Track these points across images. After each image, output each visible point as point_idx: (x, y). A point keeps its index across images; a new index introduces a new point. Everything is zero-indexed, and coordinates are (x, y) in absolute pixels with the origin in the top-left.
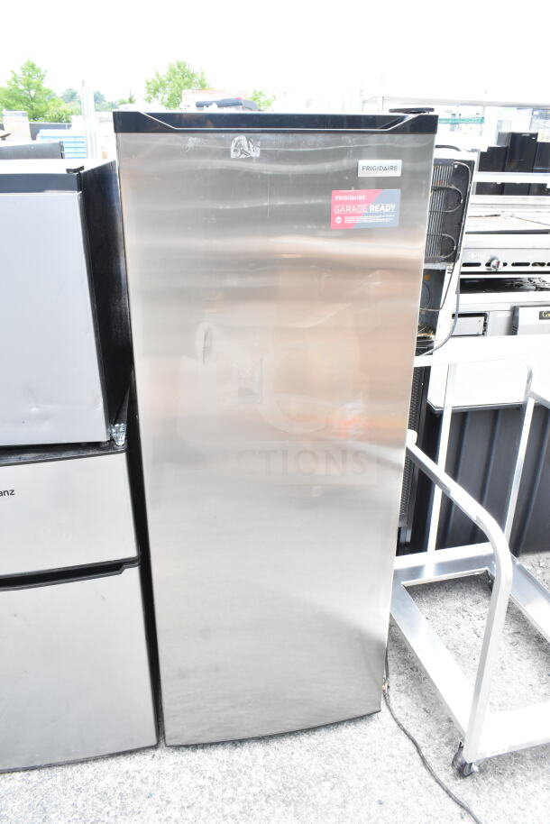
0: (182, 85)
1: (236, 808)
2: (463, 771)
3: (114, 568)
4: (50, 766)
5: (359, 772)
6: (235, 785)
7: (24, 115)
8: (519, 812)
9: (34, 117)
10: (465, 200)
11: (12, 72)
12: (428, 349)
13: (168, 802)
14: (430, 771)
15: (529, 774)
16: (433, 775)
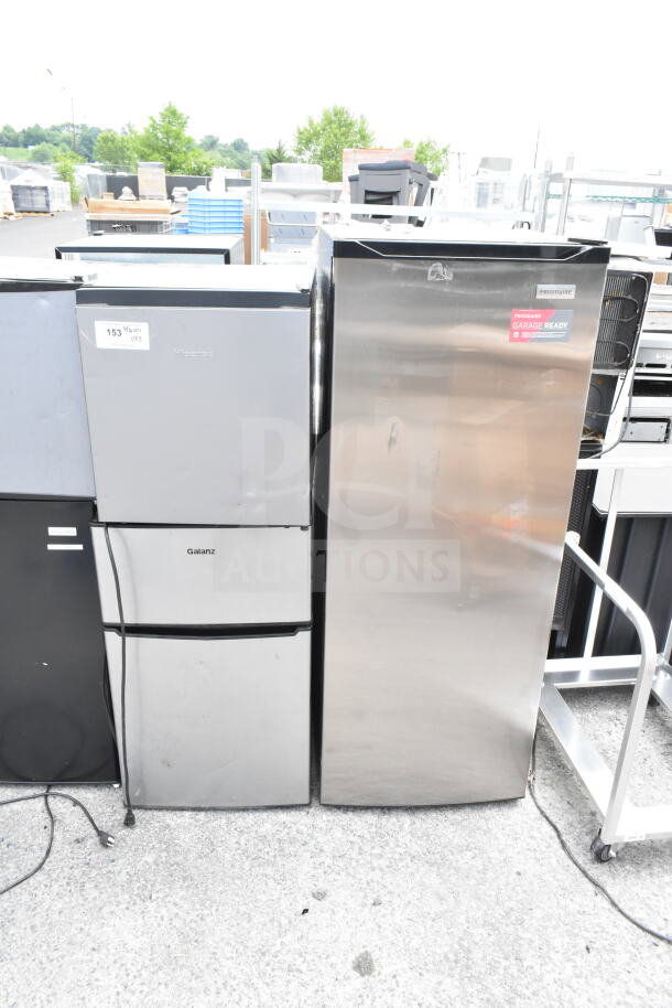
0: (339, 136)
1: (384, 863)
2: (601, 855)
3: (288, 629)
4: (215, 809)
5: (501, 847)
6: (383, 844)
7: (160, 166)
8: (652, 897)
9: (171, 169)
10: (640, 311)
11: (151, 118)
12: (597, 453)
13: (322, 851)
14: (569, 854)
15: (665, 867)
16: (571, 858)
